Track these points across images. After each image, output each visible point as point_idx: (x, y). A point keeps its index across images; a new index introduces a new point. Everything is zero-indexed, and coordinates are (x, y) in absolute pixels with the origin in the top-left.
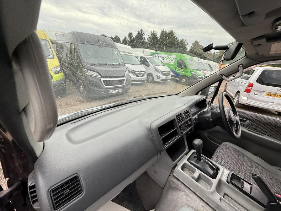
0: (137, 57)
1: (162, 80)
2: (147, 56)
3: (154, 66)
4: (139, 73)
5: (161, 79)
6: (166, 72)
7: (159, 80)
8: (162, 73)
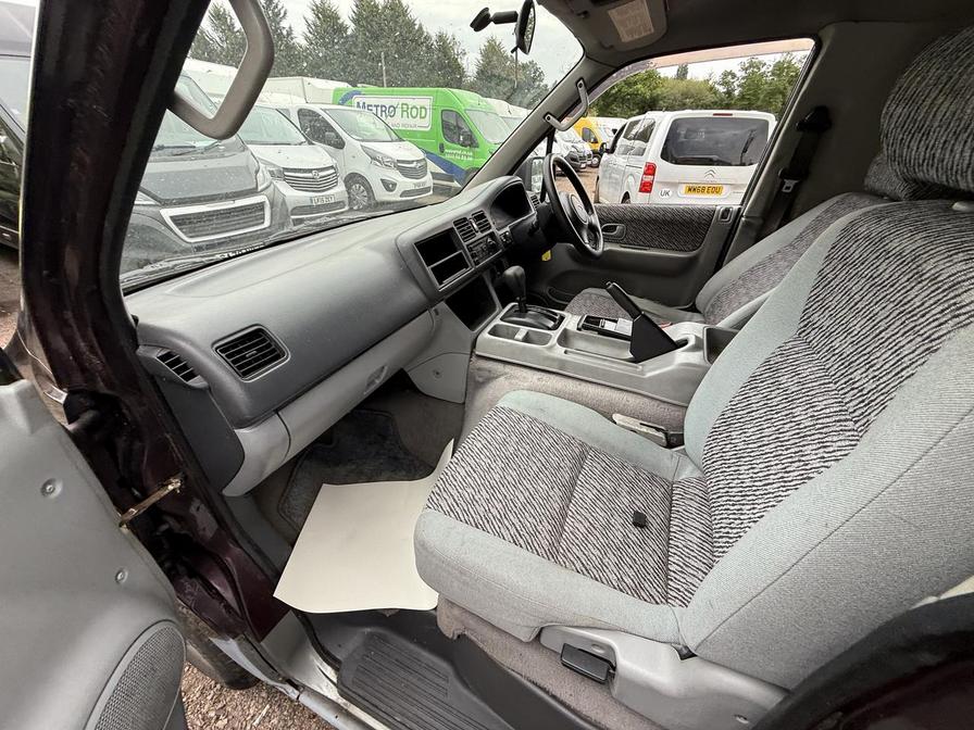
0: (284, 113)
1: (404, 194)
2: (324, 107)
3: (363, 144)
4: (310, 175)
5: (399, 190)
6: (412, 162)
7: (395, 197)
8: (399, 168)
